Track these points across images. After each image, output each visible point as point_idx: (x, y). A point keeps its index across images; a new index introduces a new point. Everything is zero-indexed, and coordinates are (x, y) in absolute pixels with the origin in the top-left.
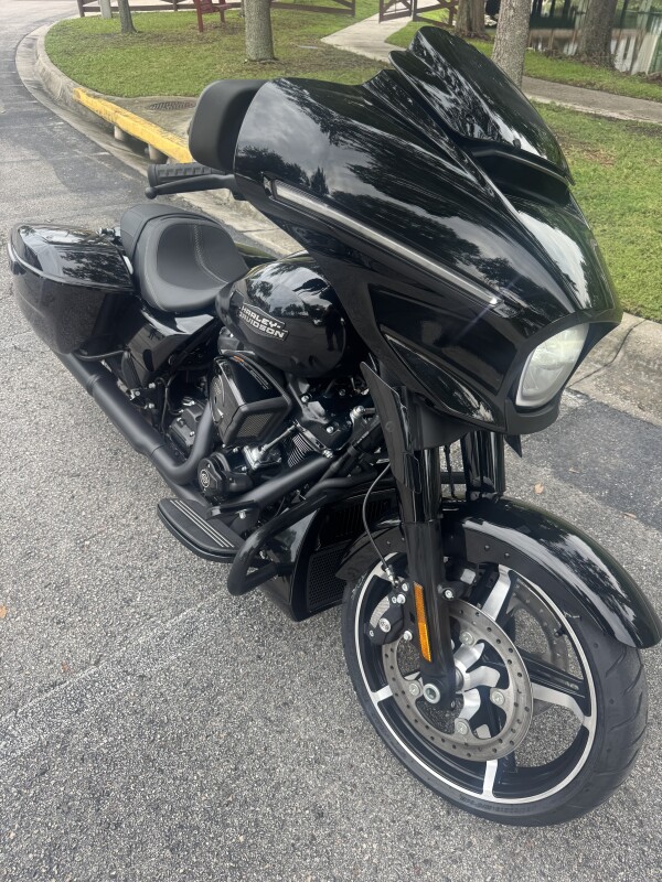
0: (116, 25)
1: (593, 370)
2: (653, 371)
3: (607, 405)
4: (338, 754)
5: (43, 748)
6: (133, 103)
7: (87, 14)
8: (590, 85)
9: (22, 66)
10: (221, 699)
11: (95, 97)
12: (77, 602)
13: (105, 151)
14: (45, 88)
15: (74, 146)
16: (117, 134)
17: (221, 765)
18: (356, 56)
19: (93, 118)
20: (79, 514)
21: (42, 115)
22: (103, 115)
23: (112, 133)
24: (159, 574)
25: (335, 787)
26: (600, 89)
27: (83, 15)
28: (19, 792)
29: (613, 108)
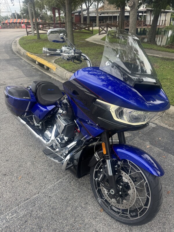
0: (36, 37)
1: (157, 118)
2: (173, 118)
3: (162, 126)
4: (100, 216)
5: (26, 215)
6: (41, 56)
7: (29, 35)
8: (151, 49)
9: (13, 47)
10: (70, 202)
11: (31, 54)
12: (32, 178)
13: (34, 67)
14: (19, 52)
15: (27, 66)
16: (37, 63)
17: (71, 219)
18: (94, 43)
19: (31, 59)
20: (32, 156)
21: (19, 59)
22: (33, 58)
23: (35, 63)
24: (53, 170)
25: (101, 225)
26: (154, 50)
27: (28, 35)
28: (20, 227)
29: (157, 54)
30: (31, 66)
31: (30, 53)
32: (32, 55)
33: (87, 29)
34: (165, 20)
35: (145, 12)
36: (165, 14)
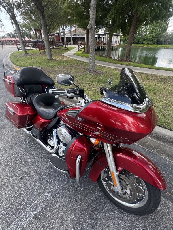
0: (24, 52)
7: (19, 50)
9: (5, 61)
14: (8, 65)
18: (68, 57)
26: (110, 62)
31: (16, 66)
33: (64, 46)
34: (117, 41)
35: (104, 35)
36: (116, 37)
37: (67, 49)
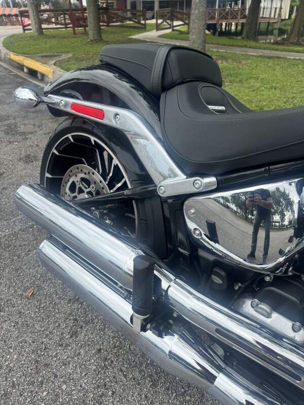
6: (33, 56)
18: (142, 40)
19: (16, 64)
22: (19, 62)
23: (23, 70)
27: (24, 32)
30: (7, 71)
31: (15, 54)
32: (17, 56)
33: (136, 20)
34: (281, 8)
37: (144, 28)
